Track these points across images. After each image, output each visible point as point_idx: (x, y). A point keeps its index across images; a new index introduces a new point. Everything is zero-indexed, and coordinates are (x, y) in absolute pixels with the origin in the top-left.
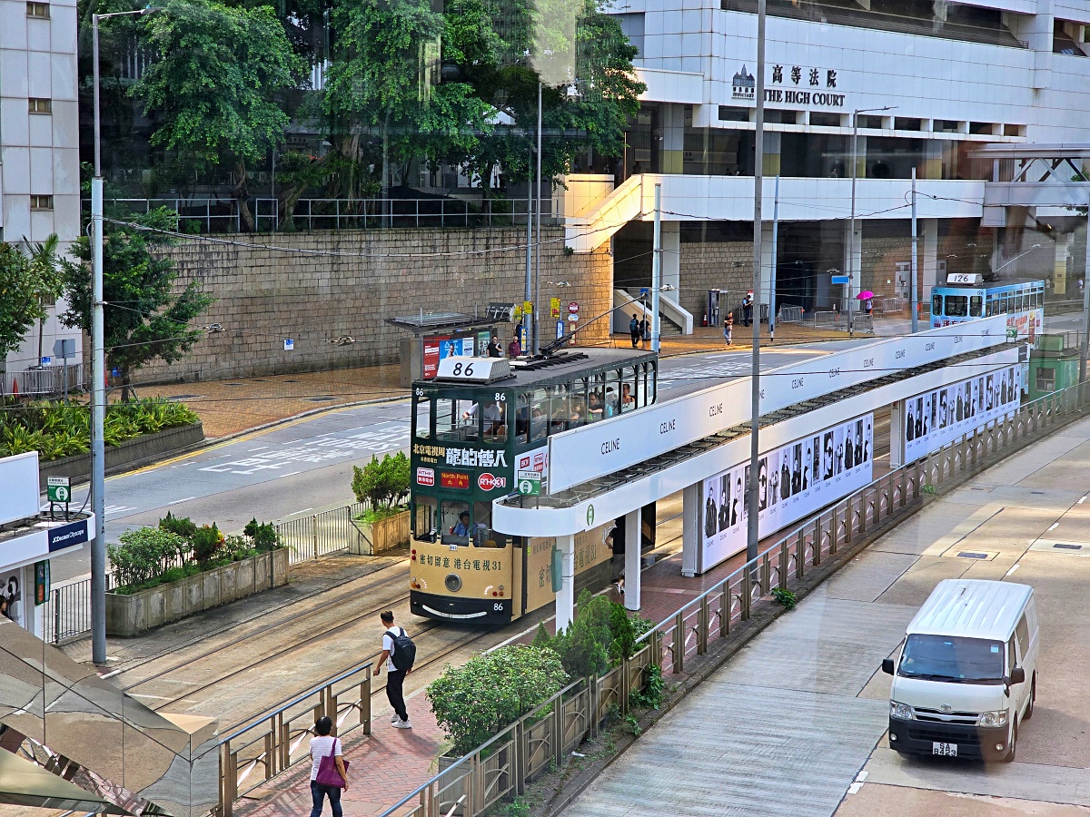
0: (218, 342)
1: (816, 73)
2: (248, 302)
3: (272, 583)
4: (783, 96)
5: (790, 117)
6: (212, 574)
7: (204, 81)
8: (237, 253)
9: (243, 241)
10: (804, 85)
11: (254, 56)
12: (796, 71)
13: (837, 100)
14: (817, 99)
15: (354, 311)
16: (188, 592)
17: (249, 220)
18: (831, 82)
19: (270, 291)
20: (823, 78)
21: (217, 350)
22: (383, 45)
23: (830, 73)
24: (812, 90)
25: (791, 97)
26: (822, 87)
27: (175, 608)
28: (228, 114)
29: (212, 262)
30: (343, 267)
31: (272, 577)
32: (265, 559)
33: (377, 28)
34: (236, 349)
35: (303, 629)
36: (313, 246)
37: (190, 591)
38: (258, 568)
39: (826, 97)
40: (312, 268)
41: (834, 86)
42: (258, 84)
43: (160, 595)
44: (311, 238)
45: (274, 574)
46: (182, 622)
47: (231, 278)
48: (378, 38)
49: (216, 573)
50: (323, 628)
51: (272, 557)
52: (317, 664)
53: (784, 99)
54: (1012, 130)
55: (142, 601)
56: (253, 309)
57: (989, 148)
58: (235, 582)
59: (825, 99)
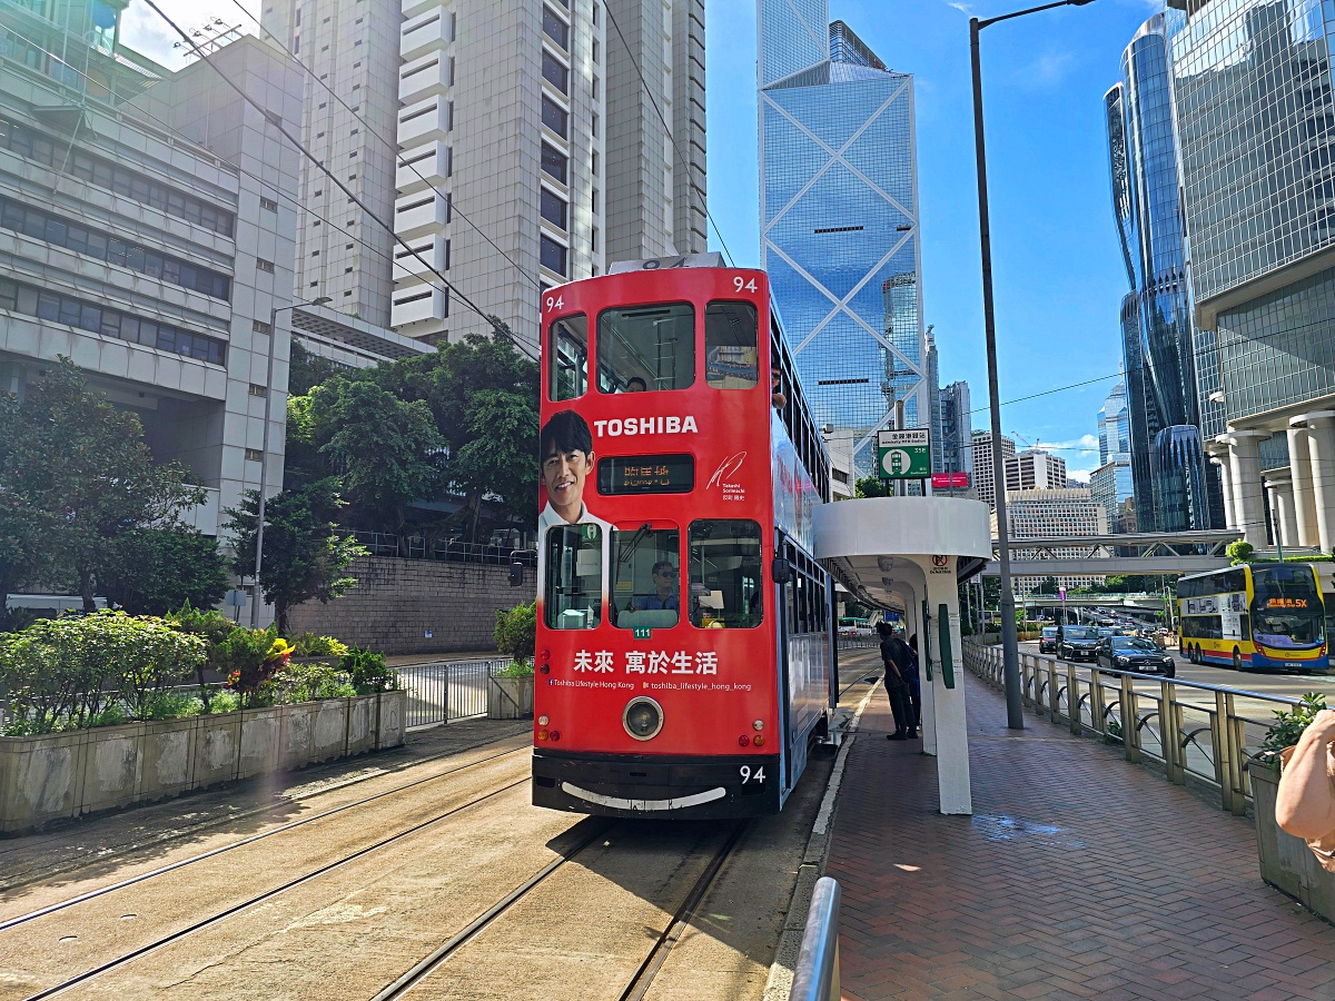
0: (378, 630)
2: (402, 604)
3: (377, 742)
6: (261, 716)
7: (375, 439)
8: (394, 570)
9: (400, 562)
11: (412, 430)
15: (473, 615)
16: (201, 743)
17: (405, 549)
19: (418, 597)
21: (377, 635)
22: (498, 428)
27: (164, 772)
28: (392, 464)
29: (377, 575)
30: (466, 586)
31: (377, 733)
32: (367, 704)
33: (495, 417)
34: (391, 635)
35: (418, 804)
36: (448, 570)
37: (208, 742)
38: (354, 716)
40: (446, 585)
42: (413, 446)
43: (127, 745)
44: (446, 565)
45: (382, 727)
46: (179, 802)
47: (390, 587)
48: (497, 424)
49: (271, 715)
50: (457, 800)
51: (379, 702)
52: (444, 879)
55: (67, 754)
56: (403, 608)
58: (310, 734)
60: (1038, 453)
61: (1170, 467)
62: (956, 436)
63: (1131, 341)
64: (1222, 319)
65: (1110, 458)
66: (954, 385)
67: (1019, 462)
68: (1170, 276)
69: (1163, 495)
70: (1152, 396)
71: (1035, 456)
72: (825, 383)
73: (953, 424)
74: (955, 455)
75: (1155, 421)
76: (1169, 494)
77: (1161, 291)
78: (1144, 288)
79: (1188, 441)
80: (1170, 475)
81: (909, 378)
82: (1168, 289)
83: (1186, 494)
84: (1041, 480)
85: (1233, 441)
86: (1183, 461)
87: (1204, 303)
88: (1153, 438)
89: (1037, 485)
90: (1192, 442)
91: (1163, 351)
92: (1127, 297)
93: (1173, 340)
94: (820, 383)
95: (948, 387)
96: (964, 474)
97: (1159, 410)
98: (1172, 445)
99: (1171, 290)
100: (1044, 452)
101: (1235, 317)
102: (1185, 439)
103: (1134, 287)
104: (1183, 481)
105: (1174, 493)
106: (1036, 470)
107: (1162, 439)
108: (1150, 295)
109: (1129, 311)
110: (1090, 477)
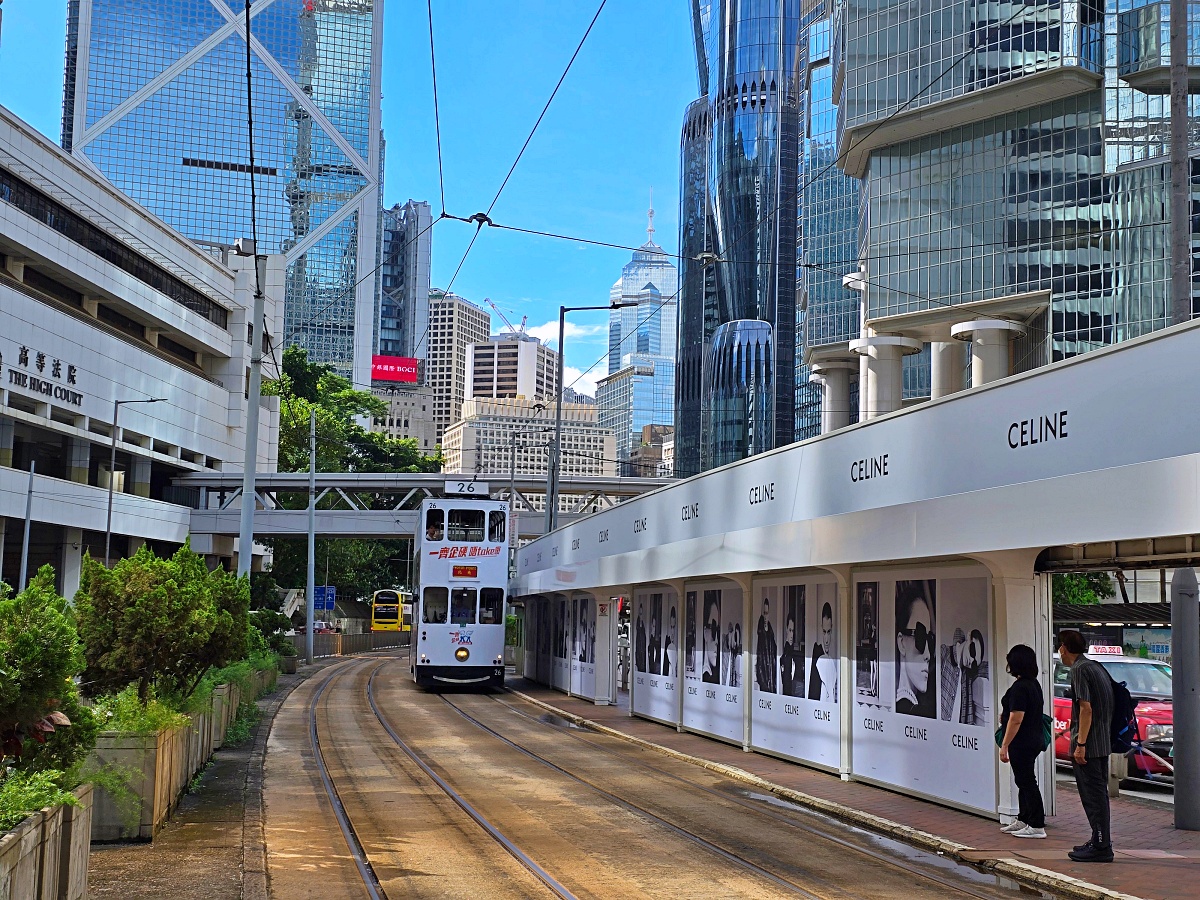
1: (58, 364)
4: (28, 381)
5: (31, 406)
10: (46, 376)
12: (41, 357)
13: (76, 398)
14: (58, 392)
18: (71, 379)
20: (64, 372)
23: (71, 368)
24: (55, 383)
25: (36, 385)
26: (63, 382)
39: (66, 392)
41: (74, 383)
53: (28, 386)
54: (211, 463)
57: (194, 476)
59: (66, 395)
60: (525, 340)
61: (730, 382)
62: (404, 296)
63: (692, 178)
64: (875, 161)
65: (626, 360)
66: (408, 206)
67: (496, 352)
68: (758, 85)
69: (716, 425)
70: (714, 269)
71: (522, 344)
72: (194, 163)
73: (401, 273)
74: (399, 325)
75: (714, 307)
76: (725, 424)
77: (744, 104)
78: (721, 96)
79: (758, 344)
80: (728, 396)
81: (348, 180)
82: (753, 103)
83: (747, 426)
84: (526, 386)
85: (872, 351)
86: (748, 375)
87: (858, 131)
88: (710, 332)
89: (519, 392)
90: (762, 347)
91: (738, 200)
92: (695, 107)
93: (751, 184)
94: (186, 162)
95: (396, 207)
96: (412, 362)
97: (722, 293)
98: (735, 349)
99: (758, 104)
100: (534, 339)
101: (895, 160)
102: (753, 344)
103: (705, 91)
104: (746, 406)
105: (731, 423)
106: (520, 367)
107: (722, 339)
108: (729, 107)
109: (695, 127)
110: (595, 387)
